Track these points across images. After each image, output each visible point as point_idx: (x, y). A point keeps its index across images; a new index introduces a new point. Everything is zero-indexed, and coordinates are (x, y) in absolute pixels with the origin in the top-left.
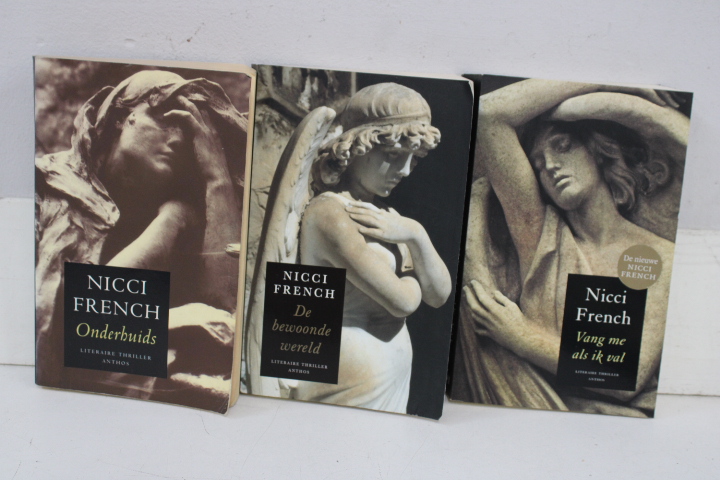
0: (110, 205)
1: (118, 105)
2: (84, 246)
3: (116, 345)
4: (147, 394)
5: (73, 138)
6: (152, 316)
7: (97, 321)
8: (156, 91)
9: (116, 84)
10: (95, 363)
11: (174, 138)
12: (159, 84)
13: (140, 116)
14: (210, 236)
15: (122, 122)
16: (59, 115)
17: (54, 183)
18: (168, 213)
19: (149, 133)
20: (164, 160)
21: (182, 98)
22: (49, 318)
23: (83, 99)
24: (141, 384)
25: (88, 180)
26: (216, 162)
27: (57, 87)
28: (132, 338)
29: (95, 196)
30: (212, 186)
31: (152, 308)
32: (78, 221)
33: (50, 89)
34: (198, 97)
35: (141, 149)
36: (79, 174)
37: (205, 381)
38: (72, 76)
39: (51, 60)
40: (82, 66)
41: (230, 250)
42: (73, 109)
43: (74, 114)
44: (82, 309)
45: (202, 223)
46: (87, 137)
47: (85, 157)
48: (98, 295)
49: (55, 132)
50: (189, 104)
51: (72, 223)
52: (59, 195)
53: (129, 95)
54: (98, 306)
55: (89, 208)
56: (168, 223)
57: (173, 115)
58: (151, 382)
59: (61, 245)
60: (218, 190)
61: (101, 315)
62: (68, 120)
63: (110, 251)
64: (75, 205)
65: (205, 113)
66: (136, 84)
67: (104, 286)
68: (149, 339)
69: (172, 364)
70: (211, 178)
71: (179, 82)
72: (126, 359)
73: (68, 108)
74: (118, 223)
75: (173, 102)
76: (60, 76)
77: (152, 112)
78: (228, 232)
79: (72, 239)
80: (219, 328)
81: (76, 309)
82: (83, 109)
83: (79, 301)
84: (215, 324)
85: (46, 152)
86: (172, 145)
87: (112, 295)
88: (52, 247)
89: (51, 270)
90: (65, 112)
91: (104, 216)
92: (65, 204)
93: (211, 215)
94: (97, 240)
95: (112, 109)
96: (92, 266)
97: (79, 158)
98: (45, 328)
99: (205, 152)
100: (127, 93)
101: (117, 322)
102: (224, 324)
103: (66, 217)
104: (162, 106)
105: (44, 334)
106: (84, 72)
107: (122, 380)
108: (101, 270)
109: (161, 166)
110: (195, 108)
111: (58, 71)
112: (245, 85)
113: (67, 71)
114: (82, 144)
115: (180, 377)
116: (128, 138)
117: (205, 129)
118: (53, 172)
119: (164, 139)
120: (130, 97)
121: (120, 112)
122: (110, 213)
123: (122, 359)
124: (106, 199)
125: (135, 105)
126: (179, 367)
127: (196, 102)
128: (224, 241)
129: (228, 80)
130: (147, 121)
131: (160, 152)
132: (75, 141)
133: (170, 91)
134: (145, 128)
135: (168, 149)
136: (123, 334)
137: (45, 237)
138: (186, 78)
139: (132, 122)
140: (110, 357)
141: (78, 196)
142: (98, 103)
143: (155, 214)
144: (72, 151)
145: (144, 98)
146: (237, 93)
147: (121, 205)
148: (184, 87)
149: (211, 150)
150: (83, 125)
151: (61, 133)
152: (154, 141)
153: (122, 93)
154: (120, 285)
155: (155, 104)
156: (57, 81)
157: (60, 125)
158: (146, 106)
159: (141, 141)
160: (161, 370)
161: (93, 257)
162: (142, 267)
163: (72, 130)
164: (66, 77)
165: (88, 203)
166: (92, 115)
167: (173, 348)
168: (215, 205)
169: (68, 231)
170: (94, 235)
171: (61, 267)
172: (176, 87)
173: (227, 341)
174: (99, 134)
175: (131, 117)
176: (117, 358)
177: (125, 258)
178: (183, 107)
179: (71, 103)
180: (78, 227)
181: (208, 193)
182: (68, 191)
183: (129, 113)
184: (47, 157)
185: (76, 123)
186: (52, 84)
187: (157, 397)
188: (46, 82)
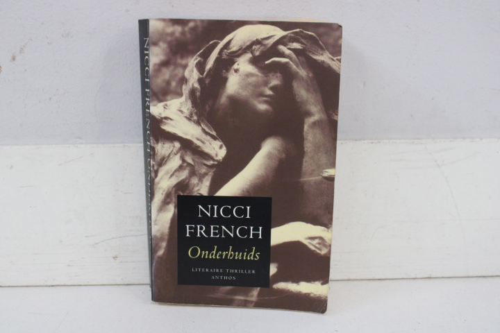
0: (218, 143)
1: (224, 57)
2: (195, 181)
3: (224, 263)
4: (252, 302)
5: (184, 87)
6: (256, 236)
7: (207, 244)
8: (258, 42)
9: (222, 39)
10: (206, 280)
11: (275, 81)
12: (260, 37)
13: (244, 65)
14: (307, 164)
15: (228, 71)
16: (172, 68)
17: (167, 128)
18: (269, 148)
19: (252, 80)
20: (266, 102)
21: (282, 48)
22: (164, 244)
23: (192, 53)
24: (246, 294)
25: (198, 123)
26: (312, 100)
27: (170, 44)
28: (238, 256)
29: (204, 137)
30: (309, 121)
31: (256, 229)
32: (189, 159)
33: (163, 45)
34: (296, 45)
35: (245, 93)
36: (189, 118)
37: (304, 288)
38: (183, 33)
39: (164, 20)
40: (191, 24)
41: (326, 175)
42: (184, 62)
43: (185, 67)
44: (193, 234)
45: (300, 153)
46: (197, 85)
47: (194, 104)
48: (207, 221)
49: (168, 83)
50: (288, 52)
51: (184, 161)
52: (172, 137)
53: (234, 47)
54: (207, 231)
55: (199, 147)
56: (269, 156)
57: (273, 62)
58: (255, 292)
59: (174, 181)
60: (315, 124)
61: (210, 238)
62: (179, 71)
63: (218, 183)
64: (187, 145)
65: (302, 59)
66: (239, 37)
67: (212, 213)
68: (253, 255)
69: (274, 275)
70: (309, 114)
71: (279, 33)
72: (233, 274)
73: (179, 61)
74: (225, 158)
75: (273, 51)
76: (172, 34)
77: (255, 61)
78: (324, 159)
79: (184, 175)
80: (317, 241)
81: (188, 235)
82: (193, 62)
83: (190, 228)
84: (312, 238)
85: (160, 101)
86: (272, 89)
87: (220, 221)
88: (165, 183)
89: (165, 203)
90: (176, 65)
91: (212, 153)
92: (177, 145)
93: (308, 146)
94: (206, 174)
95: (218, 60)
96: (202, 197)
97: (189, 104)
98: (160, 252)
99: (302, 93)
100: (231, 45)
101: (224, 243)
102: (321, 238)
103: (178, 156)
104: (264, 55)
105: (160, 258)
106: (193, 29)
107: (230, 293)
108: (210, 200)
109: (262, 107)
110: (294, 56)
111: (170, 29)
112: (337, 34)
113: (178, 29)
114: (192, 92)
115: (281, 285)
116: (234, 85)
117: (303, 72)
118: (166, 118)
119: (266, 83)
120: (234, 49)
121: (226, 63)
122: (217, 150)
123: (229, 274)
124: (214, 138)
125: (239, 56)
126: (280, 277)
127: (294, 50)
128: (320, 168)
129: (322, 30)
130: (251, 69)
131: (262, 95)
132: (186, 90)
133: (271, 42)
134: (249, 75)
135: (269, 92)
136: (230, 254)
137: (160, 174)
138: (285, 29)
139: (236, 71)
140: (219, 274)
141: (188, 137)
142: (206, 56)
143: (258, 149)
144: (183, 99)
145: (247, 49)
146: (331, 41)
147: (227, 143)
148: (284, 37)
149: (308, 90)
150: (193, 75)
151: (174, 84)
152: (257, 85)
153: (227, 45)
154: (227, 212)
155: (257, 53)
156: (169, 38)
157: (172, 77)
158: (249, 56)
159: (244, 87)
160: (264, 281)
161: (203, 189)
162: (247, 195)
163: (183, 80)
164: (177, 34)
165: (198, 143)
166: (200, 66)
167: (274, 262)
168: (311, 137)
169: (181, 168)
170: (204, 170)
171: (174, 199)
172: (276, 38)
173: (324, 252)
174: (207, 82)
175: (235, 66)
176: (225, 274)
177: (231, 188)
178: (282, 55)
179: (182, 57)
180: (189, 164)
181: (306, 127)
182: (180, 134)
183: (234, 63)
184: (161, 105)
185: (187, 74)
186: (164, 42)
187: (260, 304)
188: (159, 40)
